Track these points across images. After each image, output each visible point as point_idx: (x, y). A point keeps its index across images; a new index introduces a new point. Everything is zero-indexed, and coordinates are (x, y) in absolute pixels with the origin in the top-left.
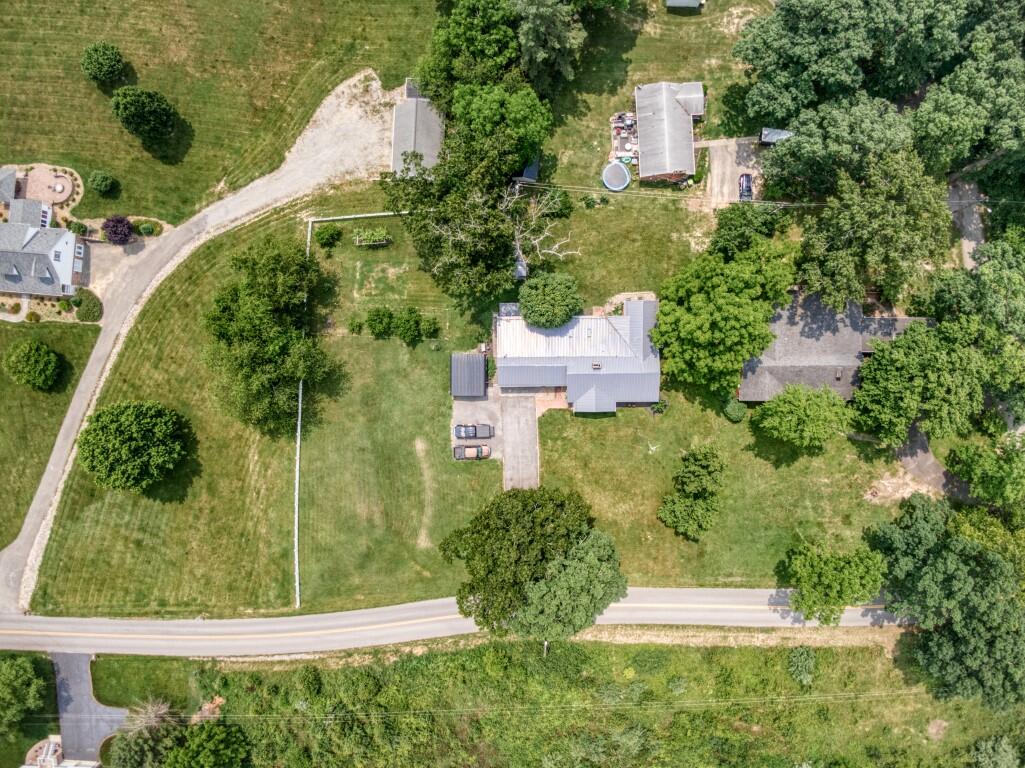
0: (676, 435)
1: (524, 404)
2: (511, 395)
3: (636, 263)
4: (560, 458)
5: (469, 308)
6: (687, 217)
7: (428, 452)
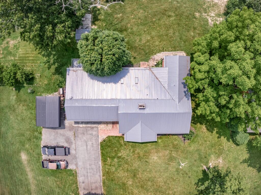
0: (199, 155)
1: (90, 132)
2: (81, 126)
3: (171, 31)
4: (116, 169)
5: (54, 63)
6: (204, 3)
7: (29, 161)
